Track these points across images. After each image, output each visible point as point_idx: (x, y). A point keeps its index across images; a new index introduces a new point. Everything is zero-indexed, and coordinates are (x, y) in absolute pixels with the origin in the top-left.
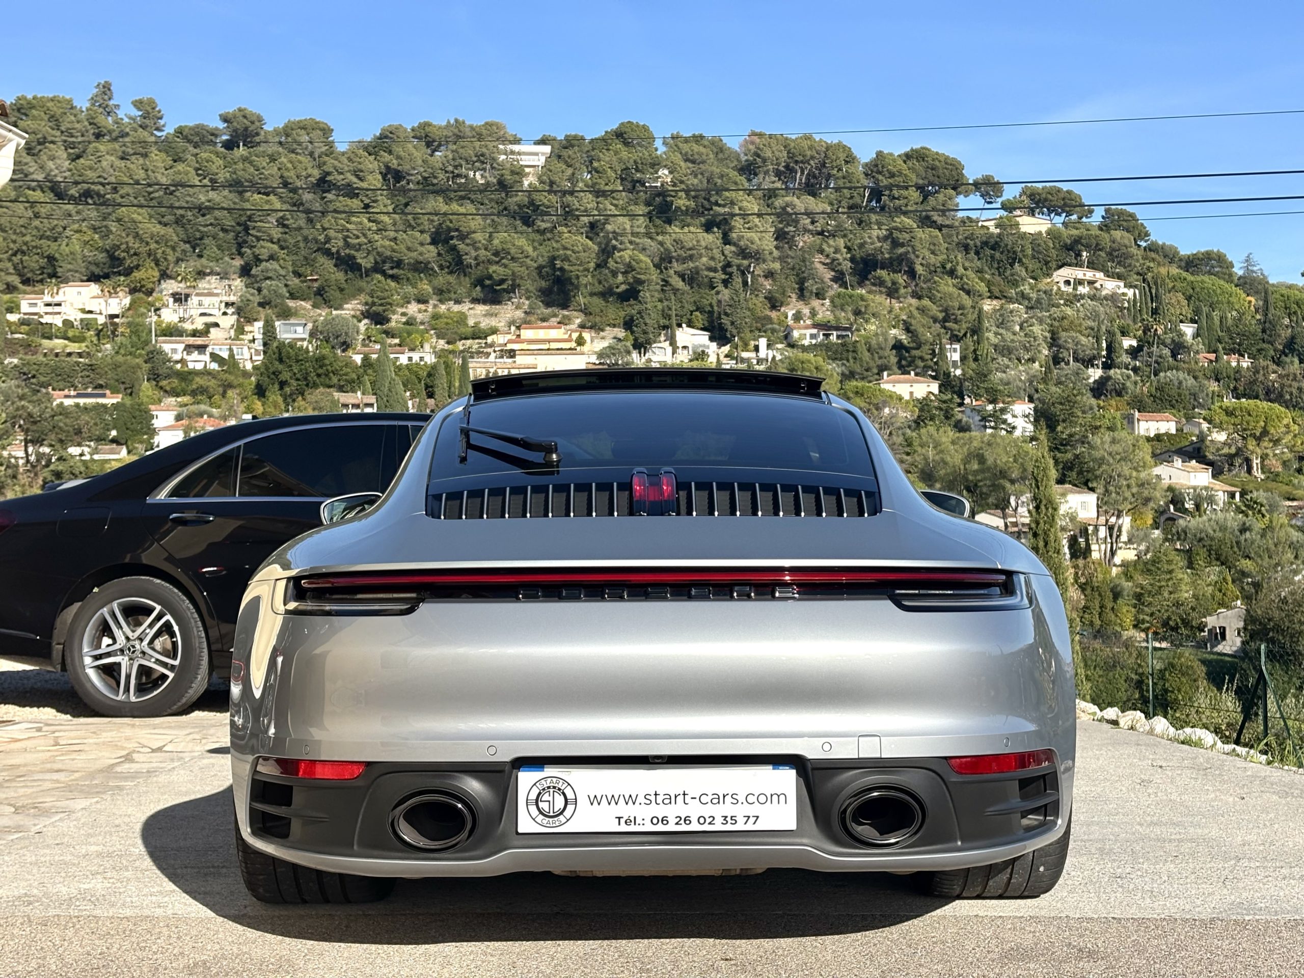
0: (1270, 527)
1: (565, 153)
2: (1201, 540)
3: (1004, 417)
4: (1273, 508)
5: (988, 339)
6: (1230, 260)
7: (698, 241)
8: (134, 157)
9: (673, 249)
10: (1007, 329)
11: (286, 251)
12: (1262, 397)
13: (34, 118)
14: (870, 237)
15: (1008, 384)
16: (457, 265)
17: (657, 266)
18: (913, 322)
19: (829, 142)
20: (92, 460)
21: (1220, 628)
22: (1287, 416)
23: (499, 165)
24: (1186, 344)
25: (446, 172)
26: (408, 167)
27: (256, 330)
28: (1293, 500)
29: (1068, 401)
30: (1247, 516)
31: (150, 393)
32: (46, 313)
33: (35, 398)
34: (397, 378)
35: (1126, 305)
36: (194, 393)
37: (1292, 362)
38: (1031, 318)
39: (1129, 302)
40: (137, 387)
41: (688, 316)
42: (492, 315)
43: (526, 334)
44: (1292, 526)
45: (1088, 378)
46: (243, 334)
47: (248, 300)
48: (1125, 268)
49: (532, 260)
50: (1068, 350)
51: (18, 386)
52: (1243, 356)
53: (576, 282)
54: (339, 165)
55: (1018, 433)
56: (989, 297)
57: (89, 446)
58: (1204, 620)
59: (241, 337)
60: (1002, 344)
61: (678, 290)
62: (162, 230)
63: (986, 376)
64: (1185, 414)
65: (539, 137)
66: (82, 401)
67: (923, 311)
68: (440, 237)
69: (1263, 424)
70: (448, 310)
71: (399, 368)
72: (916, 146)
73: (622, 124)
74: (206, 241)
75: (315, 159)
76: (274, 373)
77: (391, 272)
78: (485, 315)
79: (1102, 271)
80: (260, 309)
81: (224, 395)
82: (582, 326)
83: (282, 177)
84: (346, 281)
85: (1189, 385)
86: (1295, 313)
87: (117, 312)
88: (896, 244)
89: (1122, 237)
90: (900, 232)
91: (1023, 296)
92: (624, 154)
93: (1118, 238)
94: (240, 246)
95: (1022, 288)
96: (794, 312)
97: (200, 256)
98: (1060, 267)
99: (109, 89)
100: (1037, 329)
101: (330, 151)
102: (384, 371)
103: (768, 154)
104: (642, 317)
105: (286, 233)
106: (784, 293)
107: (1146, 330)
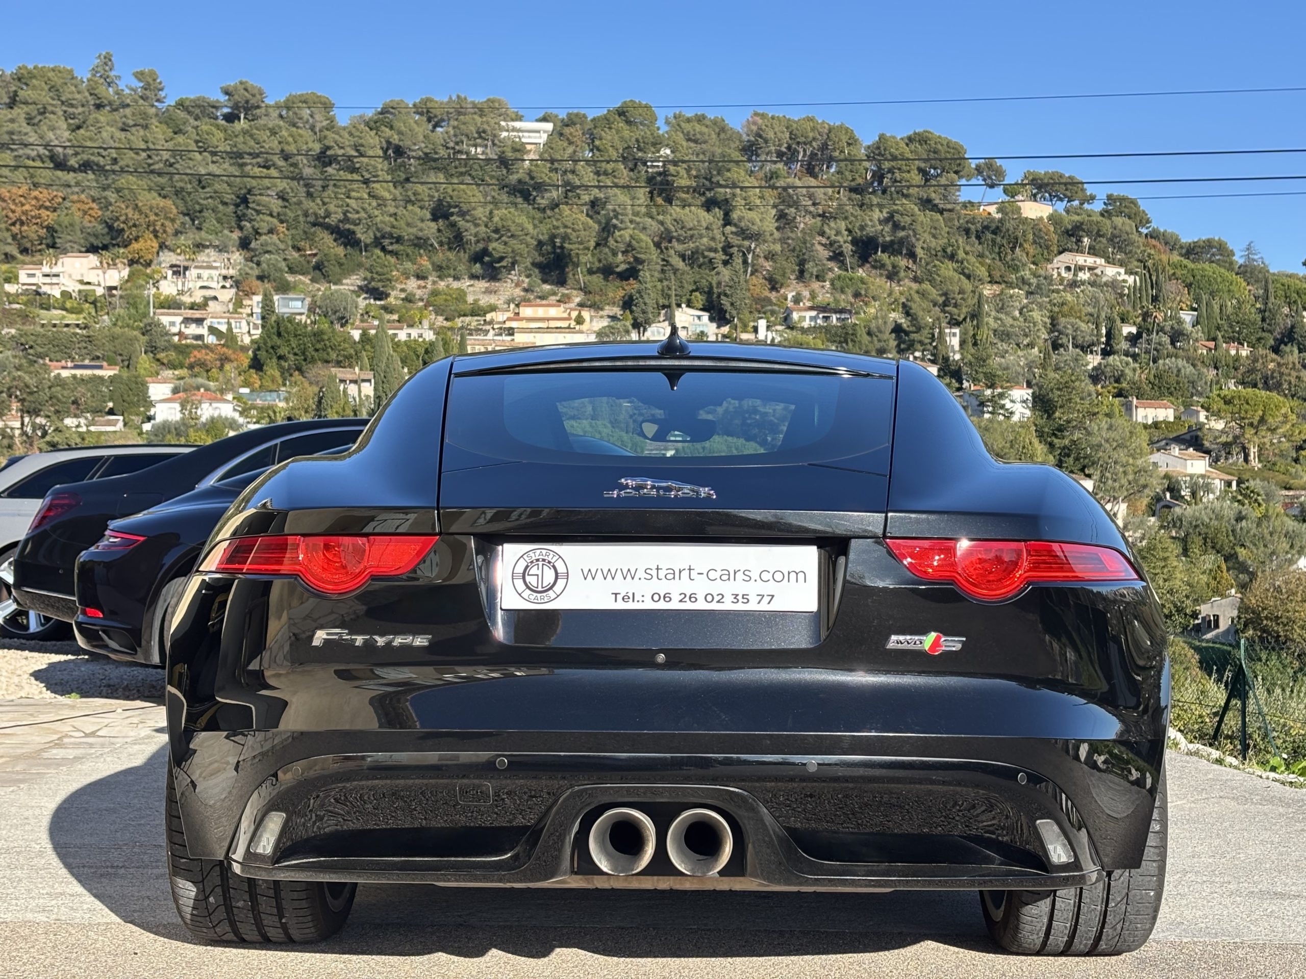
0: (1266, 516)
1: (567, 131)
2: (1196, 526)
3: (1002, 402)
4: (1269, 497)
5: (987, 324)
6: (1231, 248)
7: (699, 221)
8: (134, 129)
9: (673, 229)
10: (1007, 314)
11: (285, 225)
12: (1260, 386)
13: (34, 88)
14: (871, 220)
15: (1007, 369)
16: (457, 241)
17: (657, 245)
18: (914, 306)
19: (832, 124)
20: (89, 432)
21: (1214, 616)
22: (1285, 406)
23: (500, 141)
24: (1185, 332)
25: (447, 148)
26: (409, 143)
27: (255, 304)
28: (1289, 489)
29: (1065, 386)
30: (1243, 505)
31: (147, 366)
32: (44, 284)
33: (32, 369)
34: (395, 354)
35: (1126, 291)
36: (191, 367)
37: (1292, 352)
38: (1032, 303)
39: (1129, 289)
40: (134, 359)
41: (688, 296)
42: (491, 292)
43: (526, 312)
44: (1287, 516)
45: (1087, 365)
46: (241, 307)
47: (247, 274)
48: (1126, 254)
49: (532, 238)
50: (1067, 335)
51: (15, 357)
52: (1243, 345)
53: (575, 260)
54: (342, 141)
55: (1015, 418)
56: (990, 282)
57: (86, 418)
58: (1198, 608)
59: (240, 310)
60: (1002, 329)
61: (678, 270)
62: (162, 202)
63: (984, 361)
64: (1183, 402)
65: (541, 115)
66: (78, 372)
67: (923, 295)
68: (440, 212)
69: (1260, 413)
70: (448, 286)
71: (397, 345)
72: (919, 130)
73: (625, 102)
74: (206, 214)
75: (315, 133)
76: (273, 347)
77: (390, 248)
78: (484, 293)
79: (1103, 257)
80: (259, 283)
81: (221, 368)
82: (581, 305)
83: (282, 151)
84: (345, 255)
85: (1188, 373)
86: (1295, 302)
87: (114, 284)
88: (896, 226)
89: (1123, 224)
90: (902, 215)
91: (1024, 281)
92: (626, 133)
93: (1120, 225)
94: (239, 218)
95: (1023, 273)
96: (794, 293)
97: (199, 229)
98: (1060, 253)
99: (110, 60)
100: (1036, 315)
101: (331, 127)
102: (382, 347)
103: (771, 135)
104: (641, 296)
105: (286, 207)
106: (784, 275)
107: (1146, 315)
